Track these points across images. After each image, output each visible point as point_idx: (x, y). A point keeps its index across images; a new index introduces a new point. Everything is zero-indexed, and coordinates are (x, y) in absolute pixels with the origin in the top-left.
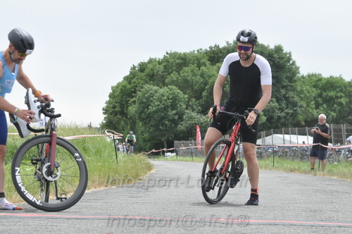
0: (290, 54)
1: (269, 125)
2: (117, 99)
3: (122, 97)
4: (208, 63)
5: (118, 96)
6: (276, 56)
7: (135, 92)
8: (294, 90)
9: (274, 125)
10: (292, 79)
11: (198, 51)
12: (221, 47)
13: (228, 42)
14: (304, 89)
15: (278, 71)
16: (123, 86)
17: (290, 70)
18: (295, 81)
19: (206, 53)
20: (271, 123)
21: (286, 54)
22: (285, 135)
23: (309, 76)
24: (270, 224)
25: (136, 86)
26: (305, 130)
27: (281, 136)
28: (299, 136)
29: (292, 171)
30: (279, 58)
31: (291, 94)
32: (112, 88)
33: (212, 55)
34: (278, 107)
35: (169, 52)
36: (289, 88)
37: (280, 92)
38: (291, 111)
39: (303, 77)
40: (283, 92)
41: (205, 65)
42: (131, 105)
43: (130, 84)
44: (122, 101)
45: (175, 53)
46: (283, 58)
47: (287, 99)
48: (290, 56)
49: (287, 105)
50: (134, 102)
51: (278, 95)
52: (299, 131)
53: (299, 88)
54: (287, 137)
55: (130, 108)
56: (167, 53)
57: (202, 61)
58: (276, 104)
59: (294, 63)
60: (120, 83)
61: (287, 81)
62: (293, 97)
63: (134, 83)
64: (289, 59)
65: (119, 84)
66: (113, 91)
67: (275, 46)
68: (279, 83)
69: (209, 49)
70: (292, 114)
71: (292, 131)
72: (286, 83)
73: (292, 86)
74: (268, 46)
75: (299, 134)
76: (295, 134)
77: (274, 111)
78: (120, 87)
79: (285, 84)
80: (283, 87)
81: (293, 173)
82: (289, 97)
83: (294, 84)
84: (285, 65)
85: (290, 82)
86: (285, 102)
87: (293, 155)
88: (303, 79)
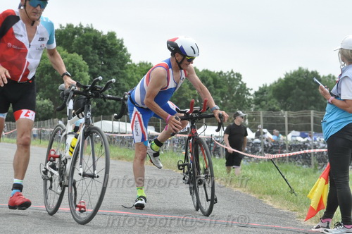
0: (122, 40)
1: (98, 111)
6: (109, 42)
8: (124, 77)
9: (103, 111)
10: (123, 66)
13: (61, 25)
14: (135, 76)
15: (110, 58)
17: (122, 57)
18: (127, 68)
20: (101, 109)
21: (119, 40)
22: (114, 122)
23: (140, 64)
27: (110, 122)
29: (119, 159)
30: (111, 44)
31: (122, 81)
36: (120, 75)
39: (134, 65)
46: (115, 45)
48: (122, 42)
49: (117, 92)
53: (129, 76)
54: (116, 123)
59: (125, 49)
61: (118, 68)
62: (124, 85)
64: (122, 46)
67: (108, 33)
68: (110, 69)
72: (117, 69)
73: (123, 73)
74: (102, 32)
79: (116, 71)
80: (115, 74)
81: (121, 161)
82: (119, 84)
83: (124, 71)
84: (117, 52)
85: (121, 69)
86: (115, 89)
87: (121, 143)
88: (134, 67)
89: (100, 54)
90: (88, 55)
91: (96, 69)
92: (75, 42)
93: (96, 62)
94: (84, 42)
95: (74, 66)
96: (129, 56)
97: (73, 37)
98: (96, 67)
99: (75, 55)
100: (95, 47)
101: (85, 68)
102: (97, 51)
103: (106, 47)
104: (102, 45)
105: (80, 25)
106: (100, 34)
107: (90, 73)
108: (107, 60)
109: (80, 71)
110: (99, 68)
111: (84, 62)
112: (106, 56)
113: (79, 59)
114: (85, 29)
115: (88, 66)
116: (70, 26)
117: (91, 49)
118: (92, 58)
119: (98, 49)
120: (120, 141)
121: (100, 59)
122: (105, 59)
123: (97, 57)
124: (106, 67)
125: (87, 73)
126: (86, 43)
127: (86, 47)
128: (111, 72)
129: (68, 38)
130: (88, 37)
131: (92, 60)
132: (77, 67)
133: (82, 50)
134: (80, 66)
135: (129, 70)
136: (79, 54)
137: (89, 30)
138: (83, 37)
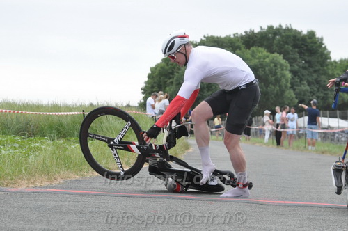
0: (322, 39)
2: (156, 80)
3: (160, 78)
4: (243, 46)
5: (157, 76)
6: (309, 40)
7: (172, 73)
8: (325, 74)
10: (323, 63)
11: (234, 35)
12: (256, 31)
13: (261, 28)
14: (335, 73)
15: (310, 56)
16: (161, 68)
17: (322, 55)
18: (327, 65)
19: (242, 37)
21: (318, 38)
23: (341, 61)
24: (306, 206)
25: (174, 68)
26: (336, 113)
28: (330, 119)
29: (323, 153)
30: (311, 43)
31: (323, 78)
32: (151, 69)
33: (247, 39)
34: (310, 90)
35: (206, 36)
36: (321, 72)
37: (313, 76)
38: (322, 95)
39: (335, 61)
40: (315, 76)
41: (240, 49)
42: (168, 86)
43: (168, 65)
44: (160, 82)
45: (212, 37)
46: (316, 43)
47: (318, 82)
49: (318, 89)
50: (172, 83)
51: (310, 79)
52: (330, 114)
53: (330, 72)
55: (167, 88)
56: (205, 37)
57: (236, 44)
58: (308, 88)
59: (325, 47)
60: (158, 64)
61: (319, 65)
63: (172, 65)
64: (321, 44)
65: (157, 66)
66: (152, 72)
67: (308, 32)
68: (311, 67)
69: (244, 34)
70: (323, 97)
71: (323, 113)
73: (324, 70)
74: (302, 32)
75: (330, 117)
76: (326, 117)
77: (305, 95)
78: (158, 69)
79: (317, 68)
80: (315, 71)
81: (324, 155)
82: (320, 81)
83: (325, 68)
84: (317, 51)
85: (322, 66)
86: (316, 85)
87: (324, 137)
88: (334, 64)
89: (300, 53)
90: (288, 53)
91: (296, 67)
92: (275, 42)
93: (296, 61)
94: (283, 42)
95: (275, 66)
96: (329, 53)
97: (274, 38)
98: (297, 65)
99: (276, 55)
100: (295, 46)
101: (286, 67)
102: (297, 50)
103: (306, 46)
104: (303, 44)
105: (280, 26)
106: (299, 33)
107: (291, 71)
108: (307, 59)
109: (282, 70)
110: (299, 66)
111: (285, 61)
112: (307, 54)
113: (280, 58)
114: (285, 30)
115: (288, 65)
116: (270, 28)
117: (291, 48)
118: (292, 56)
119: (299, 48)
120: (323, 135)
121: (300, 57)
122: (306, 58)
123: (297, 56)
124: (307, 65)
125: (288, 72)
126: (286, 43)
127: (286, 46)
128: (311, 70)
129: (269, 39)
130: (288, 37)
131: (292, 59)
132: (279, 66)
133: (283, 50)
134: (282, 65)
135: (330, 67)
136: (280, 54)
137: (289, 30)
138: (282, 37)
